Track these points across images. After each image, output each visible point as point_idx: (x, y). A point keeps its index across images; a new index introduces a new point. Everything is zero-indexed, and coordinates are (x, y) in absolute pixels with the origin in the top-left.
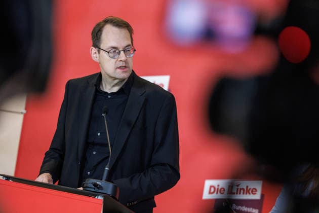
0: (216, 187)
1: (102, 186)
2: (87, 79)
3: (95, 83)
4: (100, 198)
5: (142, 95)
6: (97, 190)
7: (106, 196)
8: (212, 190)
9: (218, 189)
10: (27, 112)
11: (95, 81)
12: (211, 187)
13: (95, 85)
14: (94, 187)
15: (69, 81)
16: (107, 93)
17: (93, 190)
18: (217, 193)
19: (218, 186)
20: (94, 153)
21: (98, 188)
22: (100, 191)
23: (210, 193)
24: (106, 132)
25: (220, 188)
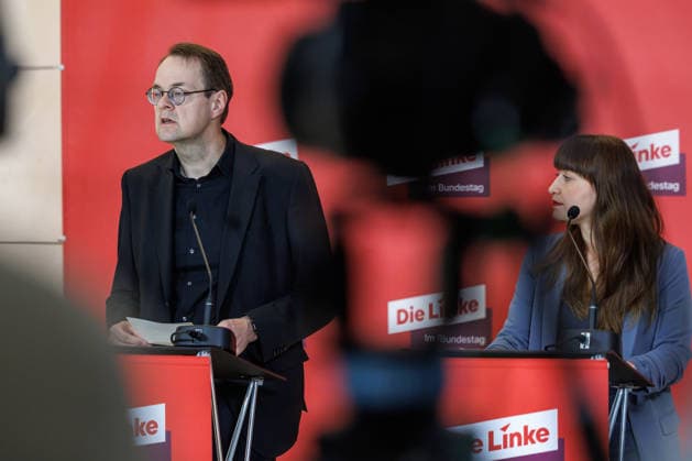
0: (409, 311)
1: (205, 333)
2: (157, 164)
3: (170, 167)
4: (205, 354)
5: (253, 173)
6: (197, 342)
7: (214, 350)
8: (403, 316)
9: (412, 314)
10: (67, 239)
11: (169, 164)
12: (399, 311)
13: (172, 170)
14: (190, 338)
15: (126, 174)
16: (193, 179)
17: (191, 343)
18: (412, 320)
19: (412, 308)
20: (189, 283)
21: (200, 339)
22: (203, 343)
23: (400, 322)
24: (199, 248)
25: (415, 311)
